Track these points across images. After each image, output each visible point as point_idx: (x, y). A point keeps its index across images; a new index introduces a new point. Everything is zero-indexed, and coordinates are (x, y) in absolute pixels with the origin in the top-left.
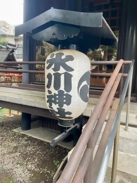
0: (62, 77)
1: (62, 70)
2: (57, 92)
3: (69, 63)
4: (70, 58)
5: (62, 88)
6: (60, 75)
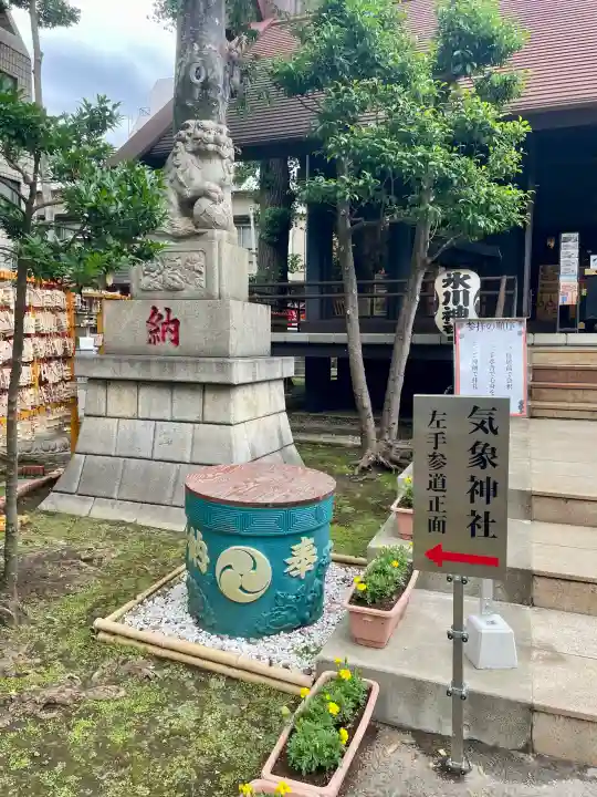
0: (461, 294)
1: (461, 288)
2: (455, 307)
3: (466, 282)
4: (467, 277)
5: (461, 303)
6: (459, 292)
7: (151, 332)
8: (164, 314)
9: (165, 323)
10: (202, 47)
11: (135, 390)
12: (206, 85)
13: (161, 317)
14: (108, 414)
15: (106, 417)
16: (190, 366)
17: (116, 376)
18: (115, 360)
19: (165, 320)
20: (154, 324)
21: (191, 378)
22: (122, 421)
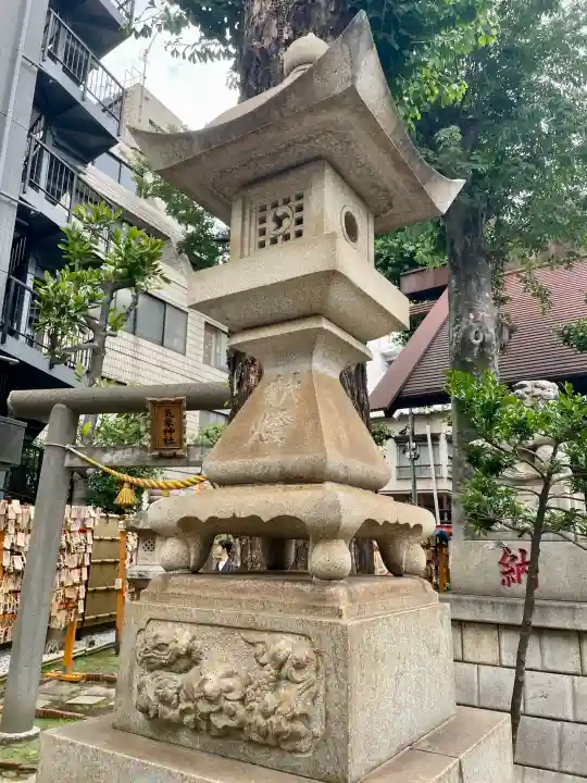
7: (504, 573)
8: (519, 555)
9: (520, 565)
10: (476, 316)
11: (496, 633)
12: (483, 345)
13: (515, 558)
14: (465, 659)
15: (463, 661)
16: (565, 612)
17: (477, 619)
18: (474, 601)
19: (519, 561)
20: (507, 565)
21: (568, 625)
22: (483, 668)
